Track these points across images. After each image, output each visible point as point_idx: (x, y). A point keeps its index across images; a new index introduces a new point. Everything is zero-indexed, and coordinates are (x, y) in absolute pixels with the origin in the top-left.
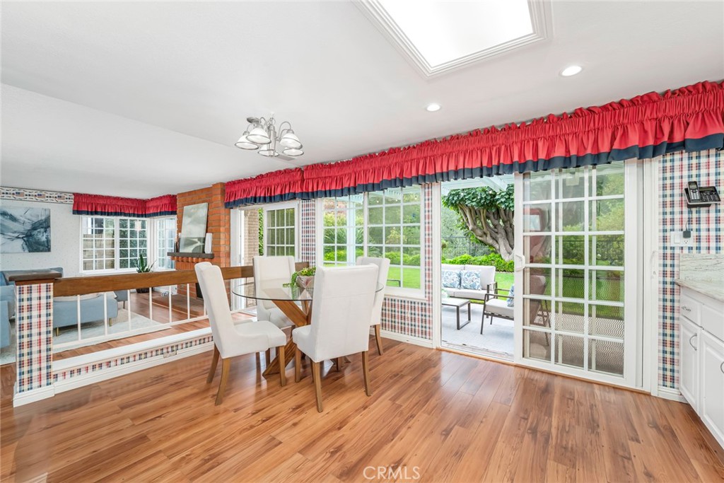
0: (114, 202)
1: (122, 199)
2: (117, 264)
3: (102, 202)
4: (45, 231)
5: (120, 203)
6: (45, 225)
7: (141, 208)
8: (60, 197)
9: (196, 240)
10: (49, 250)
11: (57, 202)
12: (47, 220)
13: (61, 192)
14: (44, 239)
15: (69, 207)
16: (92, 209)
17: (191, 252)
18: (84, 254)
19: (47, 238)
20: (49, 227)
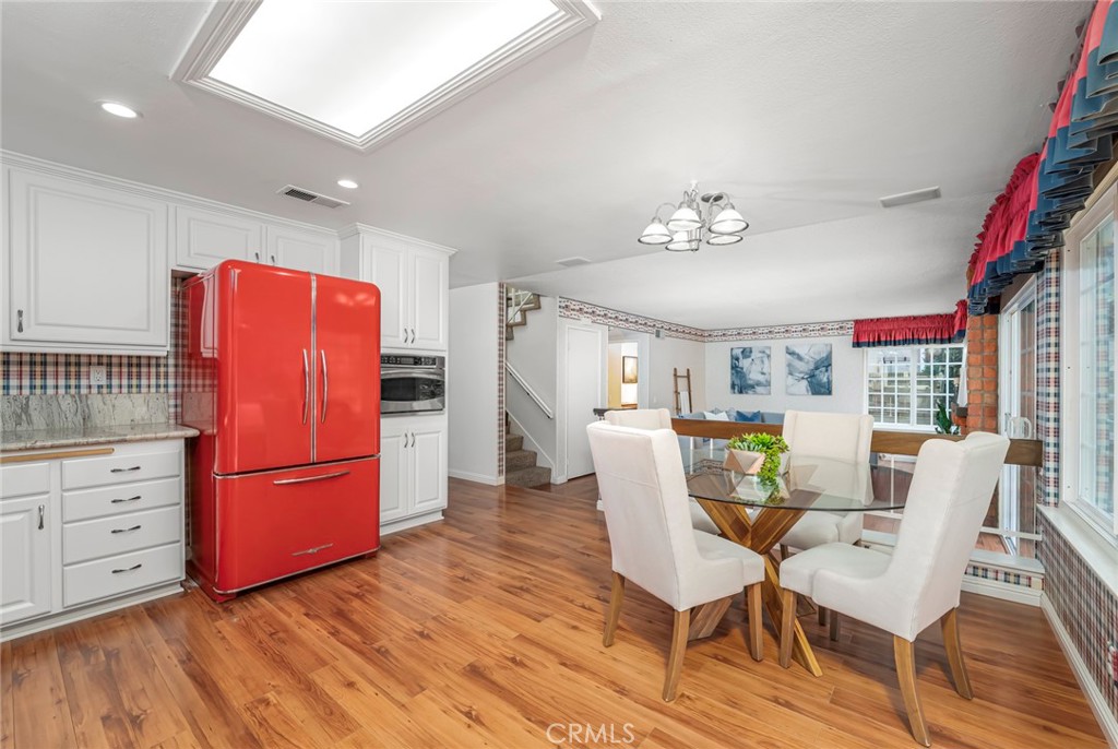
0: (904, 325)
2: (913, 417)
3: (886, 327)
4: (827, 371)
6: (826, 363)
8: (841, 327)
10: (830, 393)
11: (839, 335)
12: (829, 357)
13: (843, 322)
14: (825, 380)
15: (850, 339)
16: (874, 338)
18: (870, 400)
19: (828, 379)
20: (830, 365)
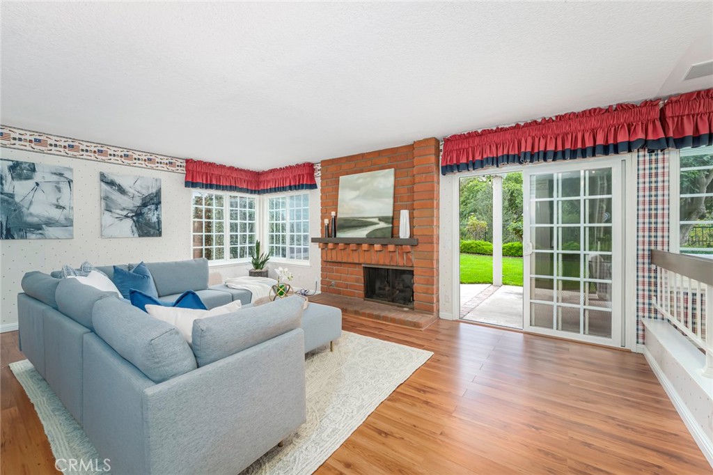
1: (237, 170)
2: (227, 253)
4: (157, 209)
5: (234, 175)
6: (154, 200)
7: (256, 182)
8: (170, 163)
9: (376, 220)
10: (160, 234)
11: (168, 170)
12: (158, 194)
13: (172, 158)
14: (154, 219)
15: (181, 177)
16: (207, 181)
17: (365, 236)
19: (158, 218)
20: (160, 203)
